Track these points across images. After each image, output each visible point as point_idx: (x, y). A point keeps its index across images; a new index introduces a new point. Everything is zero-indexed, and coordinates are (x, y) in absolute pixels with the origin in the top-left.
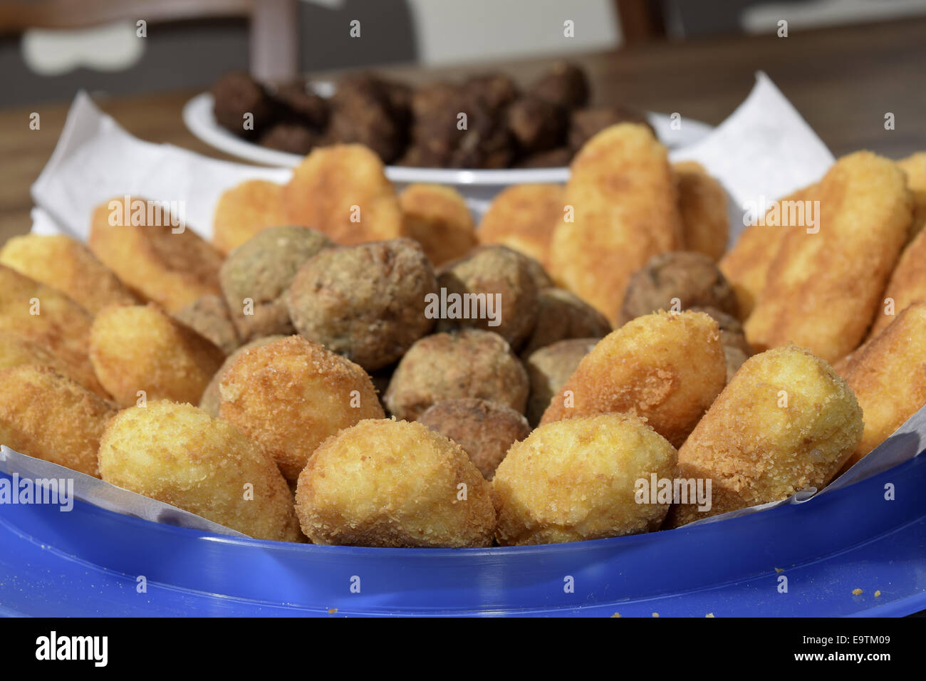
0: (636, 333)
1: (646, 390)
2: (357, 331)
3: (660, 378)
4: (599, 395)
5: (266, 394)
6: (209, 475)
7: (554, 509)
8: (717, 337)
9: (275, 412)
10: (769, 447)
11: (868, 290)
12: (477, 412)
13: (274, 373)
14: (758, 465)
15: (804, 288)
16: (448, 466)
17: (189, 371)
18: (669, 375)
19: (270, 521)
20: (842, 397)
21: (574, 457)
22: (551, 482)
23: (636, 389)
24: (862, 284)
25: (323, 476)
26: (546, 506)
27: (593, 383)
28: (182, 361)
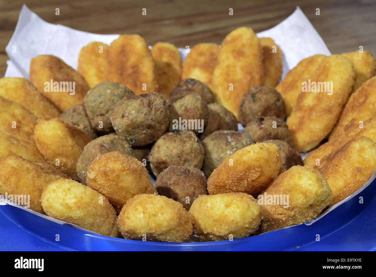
0: (248, 153)
1: (251, 174)
2: (138, 133)
3: (256, 171)
4: (232, 175)
5: (106, 177)
6: (84, 214)
7: (215, 230)
8: (279, 155)
9: (109, 184)
10: (296, 207)
11: (336, 111)
12: (185, 174)
13: (108, 170)
14: (292, 212)
15: (312, 109)
16: (176, 216)
17: (72, 147)
18: (260, 170)
19: (107, 226)
20: (325, 189)
21: (223, 213)
22: (214, 221)
23: (247, 174)
24: (334, 109)
25: (128, 218)
26: (212, 228)
27: (230, 170)
28: (70, 141)
